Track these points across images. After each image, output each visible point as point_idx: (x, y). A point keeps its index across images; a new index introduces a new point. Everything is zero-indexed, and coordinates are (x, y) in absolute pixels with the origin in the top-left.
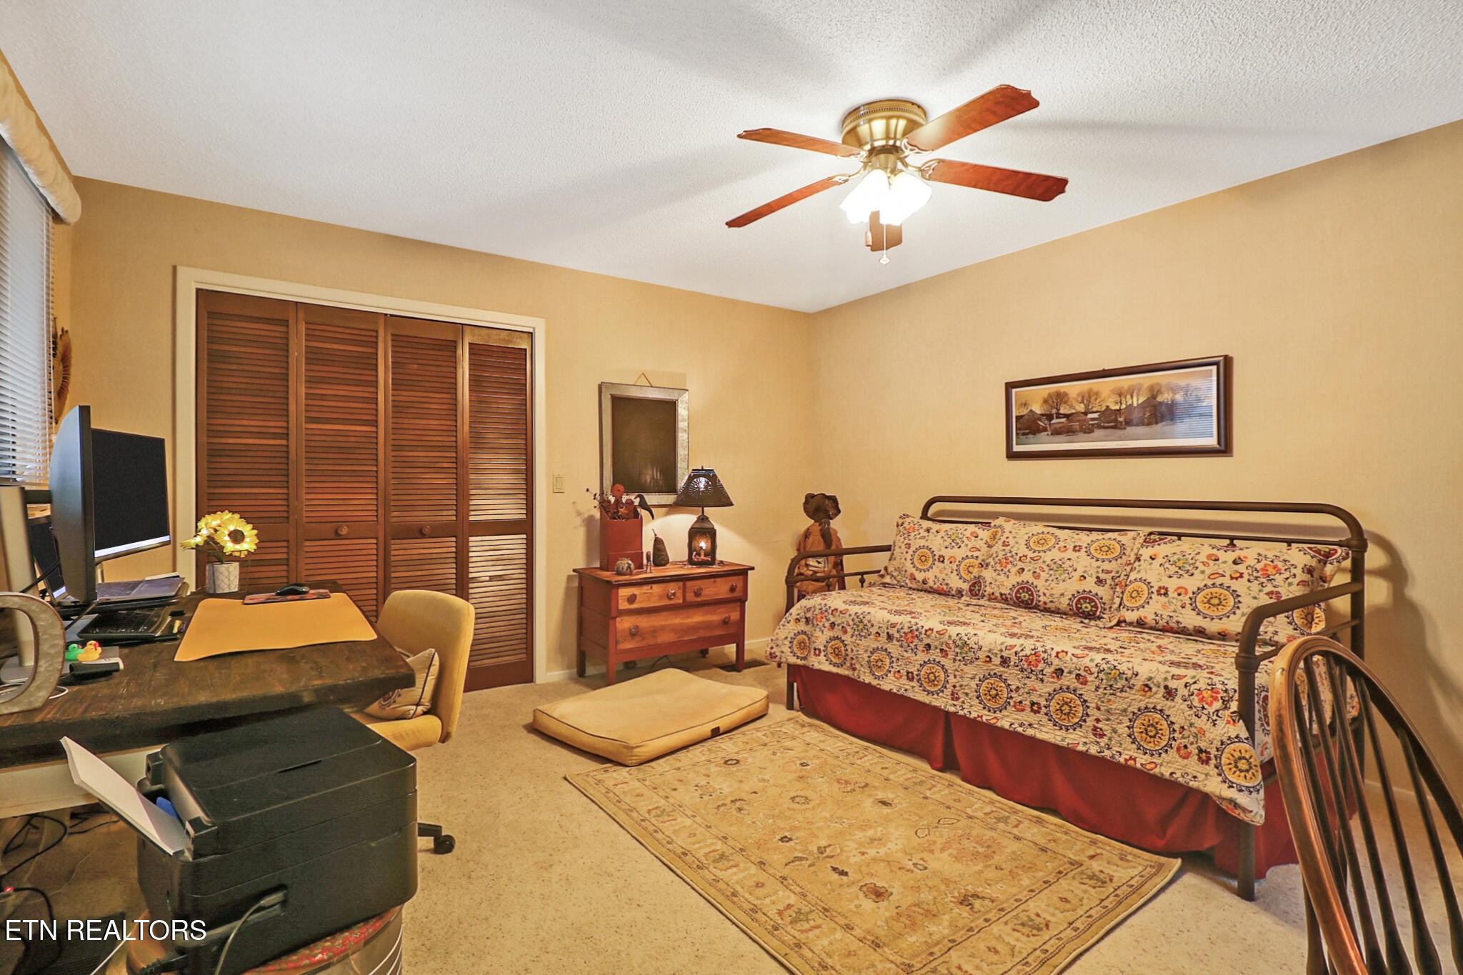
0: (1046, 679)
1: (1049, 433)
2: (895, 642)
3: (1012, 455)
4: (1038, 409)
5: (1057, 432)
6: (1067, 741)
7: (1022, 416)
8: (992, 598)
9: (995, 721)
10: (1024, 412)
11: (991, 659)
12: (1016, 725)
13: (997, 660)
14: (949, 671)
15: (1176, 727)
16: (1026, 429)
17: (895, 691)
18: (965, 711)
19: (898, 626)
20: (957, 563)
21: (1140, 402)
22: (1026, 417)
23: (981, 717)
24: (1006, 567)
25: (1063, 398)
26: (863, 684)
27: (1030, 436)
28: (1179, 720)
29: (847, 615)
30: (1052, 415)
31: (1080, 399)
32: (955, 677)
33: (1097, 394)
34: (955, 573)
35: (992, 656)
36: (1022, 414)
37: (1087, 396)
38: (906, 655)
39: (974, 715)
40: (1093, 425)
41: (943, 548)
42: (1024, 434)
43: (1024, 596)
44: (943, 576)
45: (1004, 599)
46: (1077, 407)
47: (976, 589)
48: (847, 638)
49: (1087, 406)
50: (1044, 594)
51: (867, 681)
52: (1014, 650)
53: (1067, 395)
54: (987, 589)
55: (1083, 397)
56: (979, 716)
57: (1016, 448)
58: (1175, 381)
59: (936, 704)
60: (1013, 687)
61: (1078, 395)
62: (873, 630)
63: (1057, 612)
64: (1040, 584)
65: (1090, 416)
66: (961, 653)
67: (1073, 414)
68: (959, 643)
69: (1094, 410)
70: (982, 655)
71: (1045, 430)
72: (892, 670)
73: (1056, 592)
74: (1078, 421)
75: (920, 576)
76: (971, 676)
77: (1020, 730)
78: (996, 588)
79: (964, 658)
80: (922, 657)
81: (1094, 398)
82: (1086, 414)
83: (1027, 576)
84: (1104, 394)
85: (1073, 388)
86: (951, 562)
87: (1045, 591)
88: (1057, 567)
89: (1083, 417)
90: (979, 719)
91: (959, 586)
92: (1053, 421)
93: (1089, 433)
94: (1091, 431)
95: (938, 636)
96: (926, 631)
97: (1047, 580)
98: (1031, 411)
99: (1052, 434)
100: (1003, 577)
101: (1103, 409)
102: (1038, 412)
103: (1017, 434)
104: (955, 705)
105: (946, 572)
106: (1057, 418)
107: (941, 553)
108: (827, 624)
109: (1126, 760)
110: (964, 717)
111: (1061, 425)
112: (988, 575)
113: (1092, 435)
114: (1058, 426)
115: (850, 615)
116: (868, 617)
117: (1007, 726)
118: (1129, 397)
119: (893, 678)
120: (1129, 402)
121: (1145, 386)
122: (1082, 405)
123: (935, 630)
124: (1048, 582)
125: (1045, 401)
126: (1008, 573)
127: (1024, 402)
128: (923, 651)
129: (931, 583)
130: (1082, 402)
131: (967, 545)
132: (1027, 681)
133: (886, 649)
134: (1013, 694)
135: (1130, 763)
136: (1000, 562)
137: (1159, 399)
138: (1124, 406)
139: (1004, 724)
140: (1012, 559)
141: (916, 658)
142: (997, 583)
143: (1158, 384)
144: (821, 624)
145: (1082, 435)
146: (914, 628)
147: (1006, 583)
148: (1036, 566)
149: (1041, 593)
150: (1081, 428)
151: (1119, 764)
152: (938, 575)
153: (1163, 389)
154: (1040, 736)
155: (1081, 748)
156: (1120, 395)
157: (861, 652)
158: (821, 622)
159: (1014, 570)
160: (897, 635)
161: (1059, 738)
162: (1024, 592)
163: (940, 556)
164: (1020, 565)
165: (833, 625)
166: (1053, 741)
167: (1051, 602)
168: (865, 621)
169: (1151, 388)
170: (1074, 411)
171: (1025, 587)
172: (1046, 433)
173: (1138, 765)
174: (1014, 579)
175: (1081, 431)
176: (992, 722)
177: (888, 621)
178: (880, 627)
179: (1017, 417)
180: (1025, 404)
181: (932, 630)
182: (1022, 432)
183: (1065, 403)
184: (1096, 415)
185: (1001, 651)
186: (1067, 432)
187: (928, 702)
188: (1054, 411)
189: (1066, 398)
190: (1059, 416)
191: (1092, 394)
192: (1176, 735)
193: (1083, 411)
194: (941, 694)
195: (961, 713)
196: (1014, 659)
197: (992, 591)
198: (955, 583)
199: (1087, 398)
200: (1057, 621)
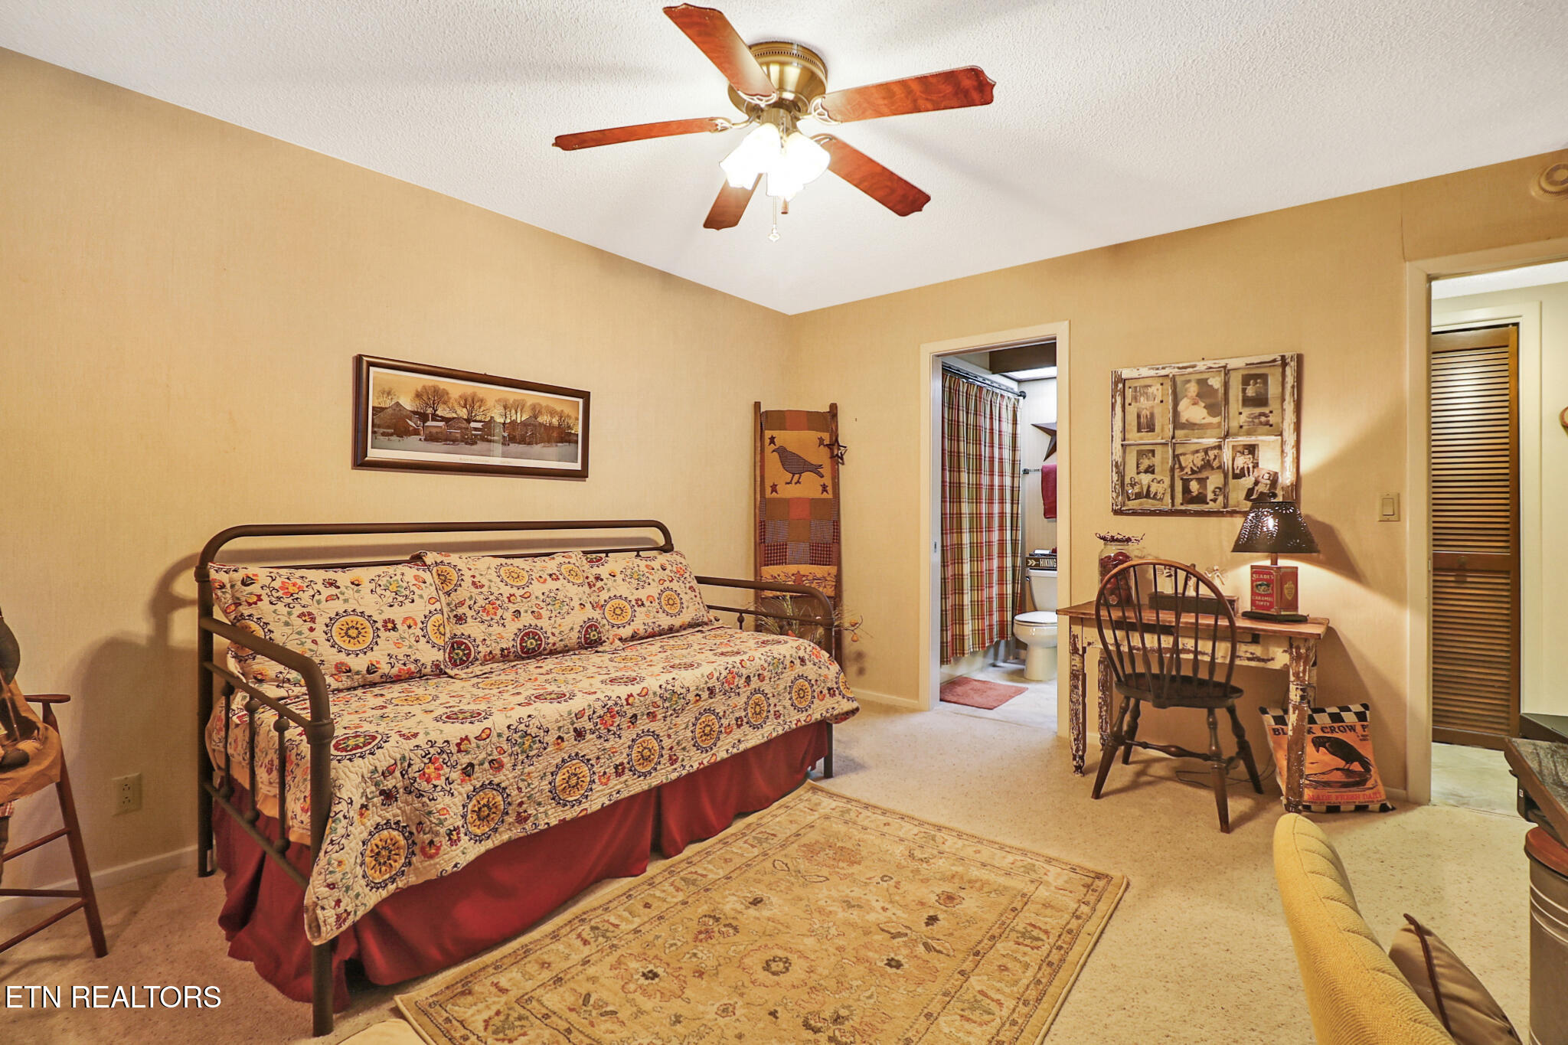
0: (741, 691)
1: (423, 438)
2: (589, 736)
3: (360, 462)
4: (408, 403)
5: (432, 438)
6: (766, 735)
7: (383, 409)
8: (490, 658)
9: (714, 758)
10: (387, 403)
11: (699, 696)
12: (731, 749)
13: (705, 695)
14: (661, 734)
15: (813, 682)
16: (388, 427)
17: (607, 803)
18: (687, 768)
19: (588, 712)
20: (420, 625)
21: (523, 419)
22: (390, 411)
23: (702, 763)
24: (495, 614)
25: (443, 396)
26: (550, 830)
27: (394, 438)
28: (812, 677)
29: (494, 738)
30: (427, 415)
31: (462, 403)
32: (669, 736)
33: (482, 401)
34: (423, 640)
35: (700, 693)
36: (383, 405)
37: (470, 400)
38: (607, 745)
39: (696, 766)
40: (476, 435)
41: (386, 608)
42: (383, 434)
43: (531, 643)
44: (405, 650)
45: (505, 656)
46: (459, 412)
47: (460, 653)
48: (505, 777)
49: (470, 413)
50: (553, 634)
51: (554, 822)
52: (715, 677)
53: (447, 394)
54: (480, 649)
55: (466, 400)
56: (700, 764)
57: (373, 454)
58: (553, 405)
59: (656, 783)
60: (721, 714)
61: (460, 397)
62: (551, 738)
63: (565, 651)
64: (544, 623)
65: (473, 425)
66: (671, 706)
67: (454, 418)
68: (667, 695)
69: (478, 418)
70: (691, 697)
71: (416, 432)
72: (596, 777)
73: (566, 629)
74: (460, 428)
75: (359, 664)
76: (684, 726)
77: (735, 751)
78: (494, 645)
79: (674, 710)
80: (628, 735)
81: (478, 404)
82: (468, 421)
83: (527, 619)
84: (490, 403)
85: (456, 388)
86: (410, 627)
87: (554, 630)
88: (551, 600)
89: (464, 425)
90: (702, 766)
91: (435, 659)
92: (427, 424)
93: (472, 444)
94: (474, 443)
95: (642, 699)
96: (627, 700)
97: (550, 618)
98: (398, 404)
99: (425, 440)
100: (496, 629)
101: (487, 420)
102: (409, 408)
103: (374, 432)
104: (676, 769)
105: (407, 643)
106: (433, 420)
107: (385, 616)
108: (455, 775)
109: (796, 724)
110: (689, 775)
111: (439, 430)
112: (473, 629)
113: (474, 447)
114: (434, 430)
115: (499, 735)
116: (535, 722)
117: (725, 755)
118: (513, 411)
119: (601, 787)
120: (514, 418)
121: (529, 404)
122: (465, 410)
123: (635, 694)
124: (553, 619)
125: (418, 395)
126: (502, 621)
127: (387, 389)
128: (629, 727)
129: (385, 668)
130: (465, 407)
131: (421, 597)
132: (729, 702)
133: (577, 754)
134: (723, 721)
135: (799, 724)
136: (484, 609)
137: (540, 419)
138: (508, 421)
139: (722, 755)
140: (498, 602)
141: (621, 741)
142: (493, 638)
143: (539, 404)
144: (441, 782)
145: (463, 446)
146: (610, 703)
147: (506, 635)
148: (530, 604)
149: (549, 634)
150: (463, 437)
151: (794, 730)
152: (394, 651)
153: (543, 411)
154: (750, 744)
155: (774, 734)
156: (505, 407)
157: (536, 783)
158: (438, 777)
159: (508, 615)
160: (589, 726)
161: (760, 737)
162: (529, 638)
163: (385, 622)
164: (512, 608)
165: (468, 771)
166: (758, 742)
167: (561, 640)
168: (533, 731)
169: (534, 407)
170: (455, 415)
171: (529, 633)
172: (418, 437)
173: (803, 723)
174: (513, 627)
175: (462, 441)
176: (712, 761)
177: (570, 713)
178: (559, 728)
179: (373, 407)
180: (389, 393)
181: (631, 695)
182: (382, 430)
183: (445, 403)
184: (479, 425)
185: (706, 683)
186: (446, 440)
187: (646, 788)
188: (430, 411)
189: (446, 397)
190: (435, 417)
191: (476, 399)
192: (815, 687)
193: (465, 417)
194: (659, 767)
195: (684, 773)
196: (718, 685)
197: (488, 650)
198: (429, 655)
199: (470, 402)
200: (568, 661)
